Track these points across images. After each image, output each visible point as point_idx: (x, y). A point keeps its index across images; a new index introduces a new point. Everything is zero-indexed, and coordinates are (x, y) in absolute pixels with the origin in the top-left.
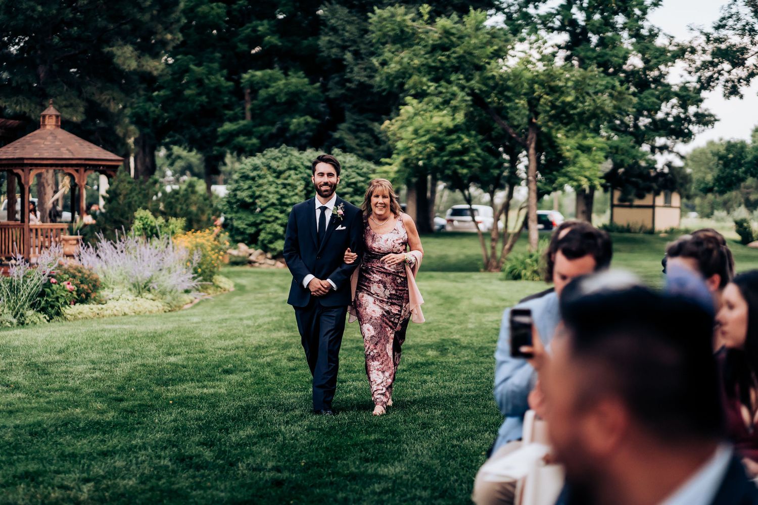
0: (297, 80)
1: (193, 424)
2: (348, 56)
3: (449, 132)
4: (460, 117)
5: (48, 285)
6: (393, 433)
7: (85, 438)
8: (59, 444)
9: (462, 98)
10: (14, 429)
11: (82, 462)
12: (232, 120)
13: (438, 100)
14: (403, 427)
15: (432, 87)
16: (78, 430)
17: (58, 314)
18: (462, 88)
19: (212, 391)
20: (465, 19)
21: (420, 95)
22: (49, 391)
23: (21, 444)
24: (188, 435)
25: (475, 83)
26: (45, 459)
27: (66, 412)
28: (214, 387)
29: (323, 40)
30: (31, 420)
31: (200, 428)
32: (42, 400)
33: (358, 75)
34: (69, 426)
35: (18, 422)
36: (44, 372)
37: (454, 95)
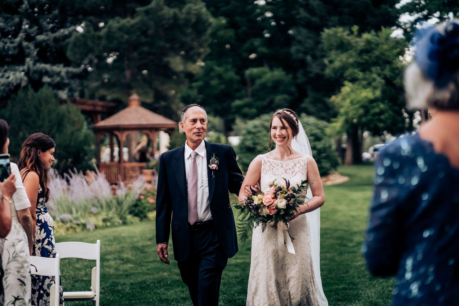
0: (278, 73)
1: (234, 281)
2: (309, 58)
3: (372, 101)
4: (378, 93)
5: (139, 200)
6: (353, 284)
7: (172, 290)
8: (158, 293)
9: (380, 81)
10: (130, 286)
11: (172, 304)
12: (240, 98)
13: (364, 83)
14: (358, 280)
15: (360, 75)
16: (167, 286)
17: (145, 217)
18: (379, 75)
19: (241, 261)
20: (380, 33)
21: (353, 80)
22: (147, 262)
23: (135, 294)
24: (232, 287)
25: (387, 72)
26: (151, 302)
27: (159, 275)
28: (242, 259)
29: (293, 49)
30: (139, 279)
31: (239, 283)
32: (144, 268)
33: (315, 69)
34: (162, 283)
35: (132, 281)
36: (143, 252)
37: (374, 80)
